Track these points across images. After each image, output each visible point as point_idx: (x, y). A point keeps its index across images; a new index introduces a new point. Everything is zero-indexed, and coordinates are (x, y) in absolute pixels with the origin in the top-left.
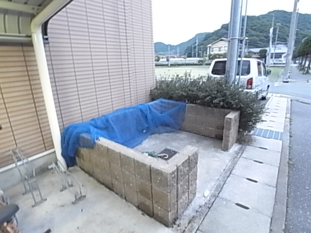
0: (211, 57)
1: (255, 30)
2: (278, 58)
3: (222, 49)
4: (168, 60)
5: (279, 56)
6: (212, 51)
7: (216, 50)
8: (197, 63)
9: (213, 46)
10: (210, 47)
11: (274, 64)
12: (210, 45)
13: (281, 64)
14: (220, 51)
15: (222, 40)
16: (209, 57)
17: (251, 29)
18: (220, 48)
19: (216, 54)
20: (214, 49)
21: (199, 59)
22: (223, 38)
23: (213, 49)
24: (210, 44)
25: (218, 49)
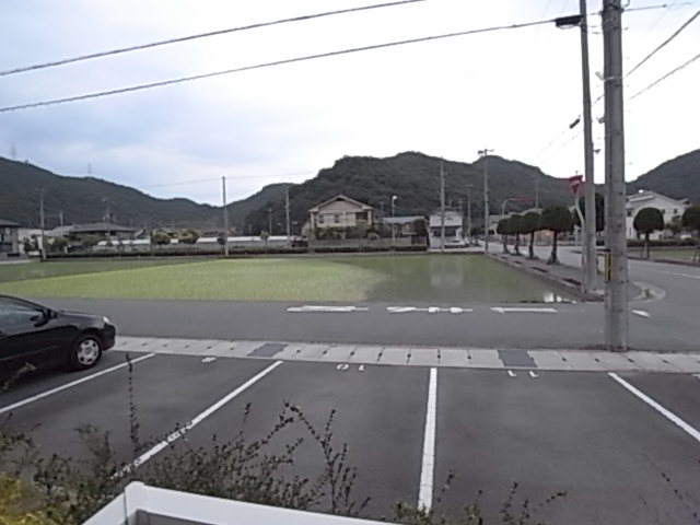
0: (321, 234)
1: (383, 183)
2: (451, 235)
3: (341, 217)
4: (222, 241)
5: (451, 232)
6: (322, 222)
7: (329, 220)
8: (290, 248)
9: (322, 212)
10: (315, 213)
11: (446, 247)
12: (315, 210)
13: (457, 247)
14: (337, 222)
15: (339, 200)
16: (317, 234)
17: (376, 180)
18: (337, 216)
19: (332, 229)
20: (325, 218)
21: (292, 238)
22: (341, 196)
23: (321, 216)
24: (315, 206)
25: (332, 217)
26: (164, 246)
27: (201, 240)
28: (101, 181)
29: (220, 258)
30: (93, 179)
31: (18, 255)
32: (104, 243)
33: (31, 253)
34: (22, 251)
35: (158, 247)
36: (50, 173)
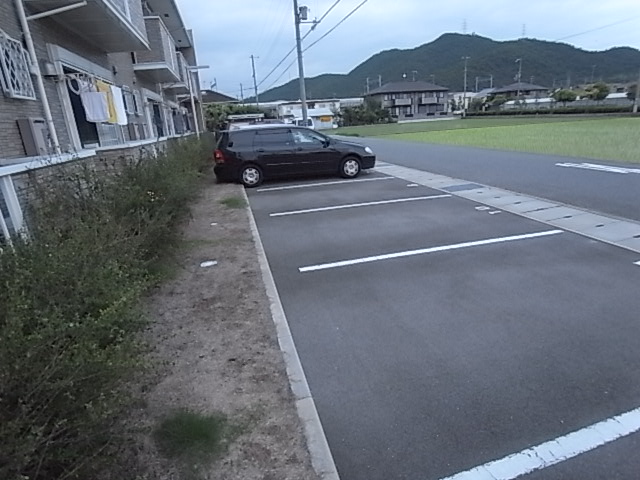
26: (568, 104)
27: (610, 96)
28: (534, 41)
29: (627, 116)
30: (527, 39)
31: (446, 114)
32: (512, 102)
33: (455, 112)
34: (450, 111)
35: (561, 104)
36: (491, 40)
